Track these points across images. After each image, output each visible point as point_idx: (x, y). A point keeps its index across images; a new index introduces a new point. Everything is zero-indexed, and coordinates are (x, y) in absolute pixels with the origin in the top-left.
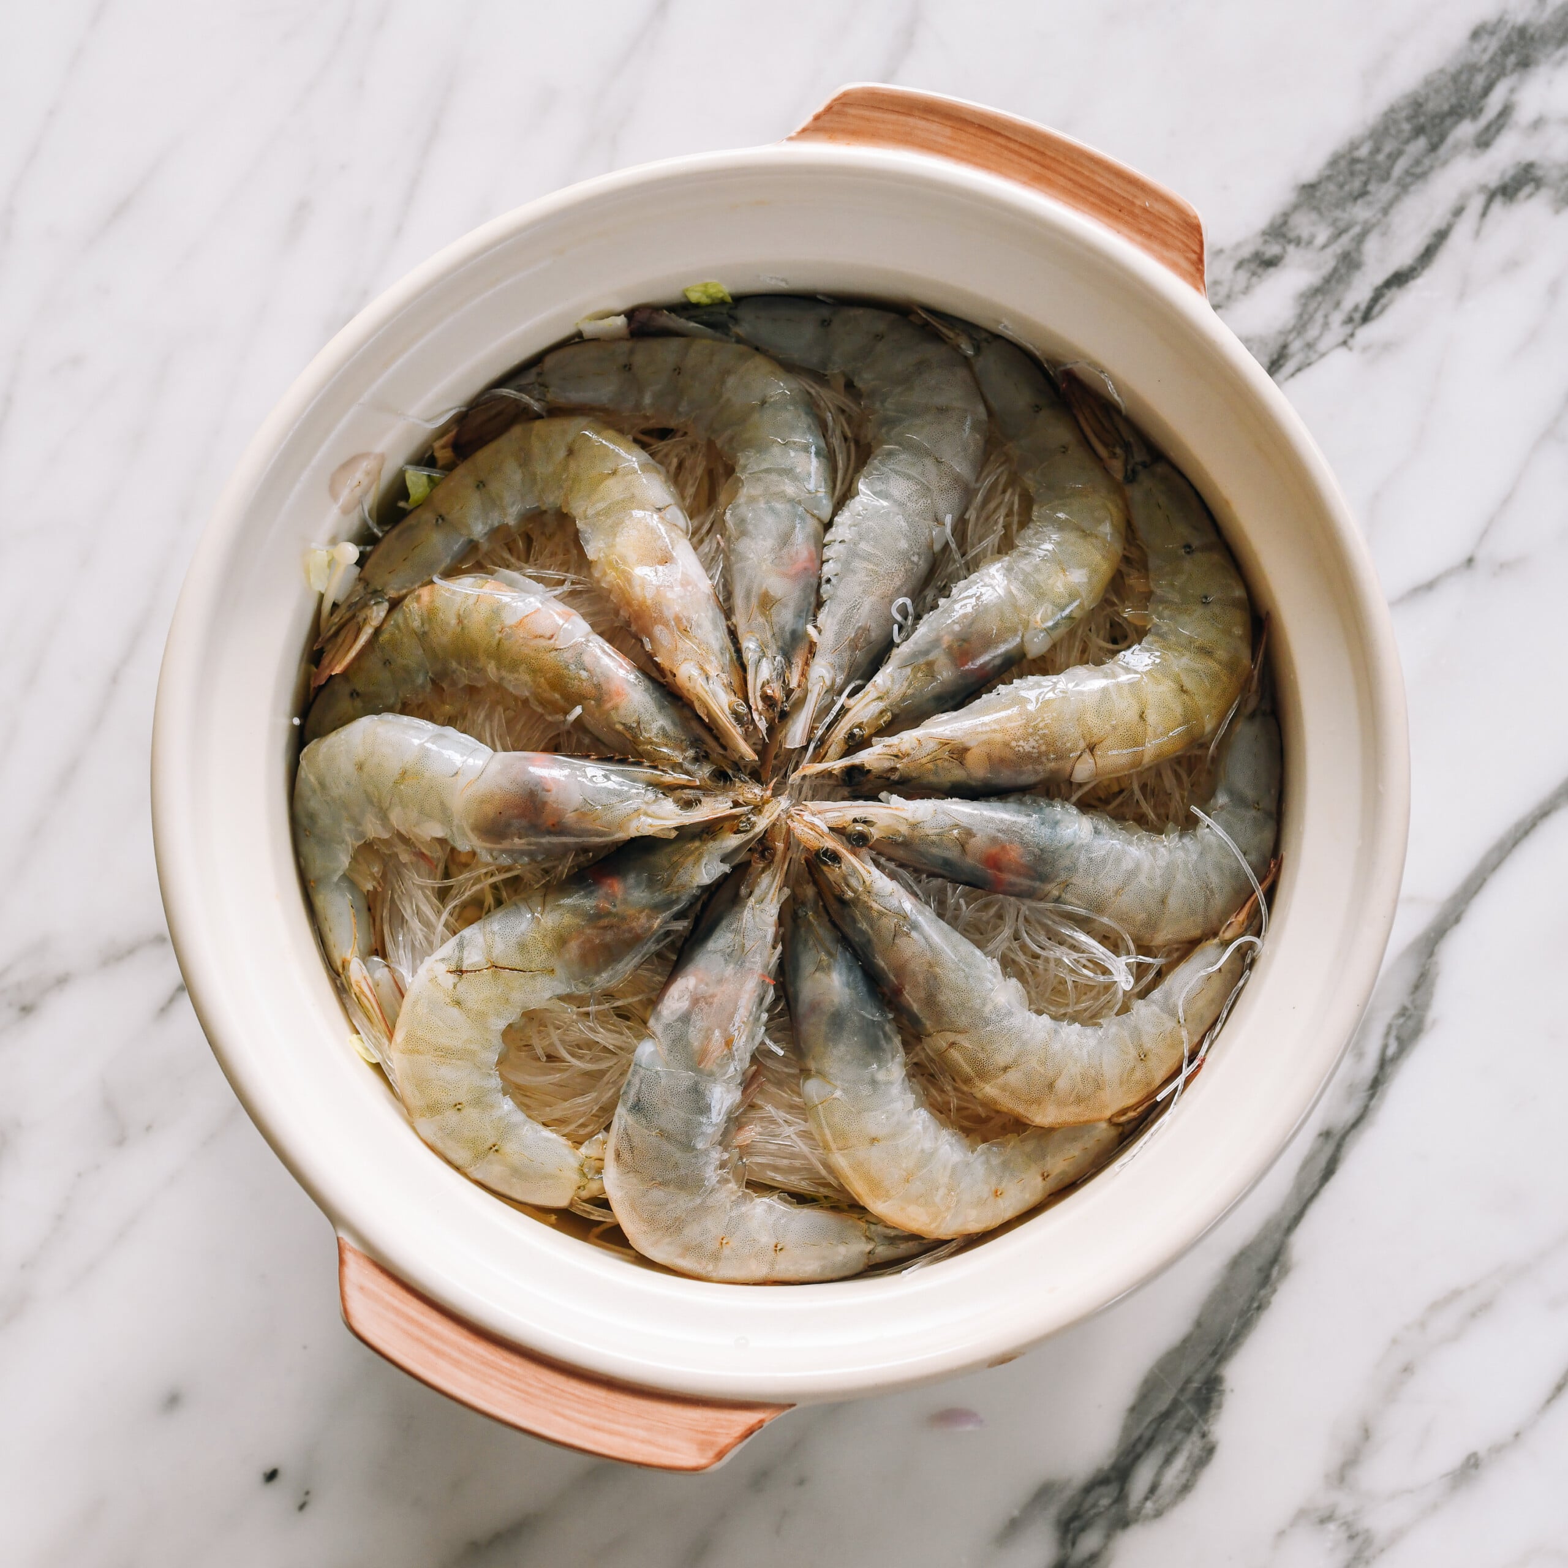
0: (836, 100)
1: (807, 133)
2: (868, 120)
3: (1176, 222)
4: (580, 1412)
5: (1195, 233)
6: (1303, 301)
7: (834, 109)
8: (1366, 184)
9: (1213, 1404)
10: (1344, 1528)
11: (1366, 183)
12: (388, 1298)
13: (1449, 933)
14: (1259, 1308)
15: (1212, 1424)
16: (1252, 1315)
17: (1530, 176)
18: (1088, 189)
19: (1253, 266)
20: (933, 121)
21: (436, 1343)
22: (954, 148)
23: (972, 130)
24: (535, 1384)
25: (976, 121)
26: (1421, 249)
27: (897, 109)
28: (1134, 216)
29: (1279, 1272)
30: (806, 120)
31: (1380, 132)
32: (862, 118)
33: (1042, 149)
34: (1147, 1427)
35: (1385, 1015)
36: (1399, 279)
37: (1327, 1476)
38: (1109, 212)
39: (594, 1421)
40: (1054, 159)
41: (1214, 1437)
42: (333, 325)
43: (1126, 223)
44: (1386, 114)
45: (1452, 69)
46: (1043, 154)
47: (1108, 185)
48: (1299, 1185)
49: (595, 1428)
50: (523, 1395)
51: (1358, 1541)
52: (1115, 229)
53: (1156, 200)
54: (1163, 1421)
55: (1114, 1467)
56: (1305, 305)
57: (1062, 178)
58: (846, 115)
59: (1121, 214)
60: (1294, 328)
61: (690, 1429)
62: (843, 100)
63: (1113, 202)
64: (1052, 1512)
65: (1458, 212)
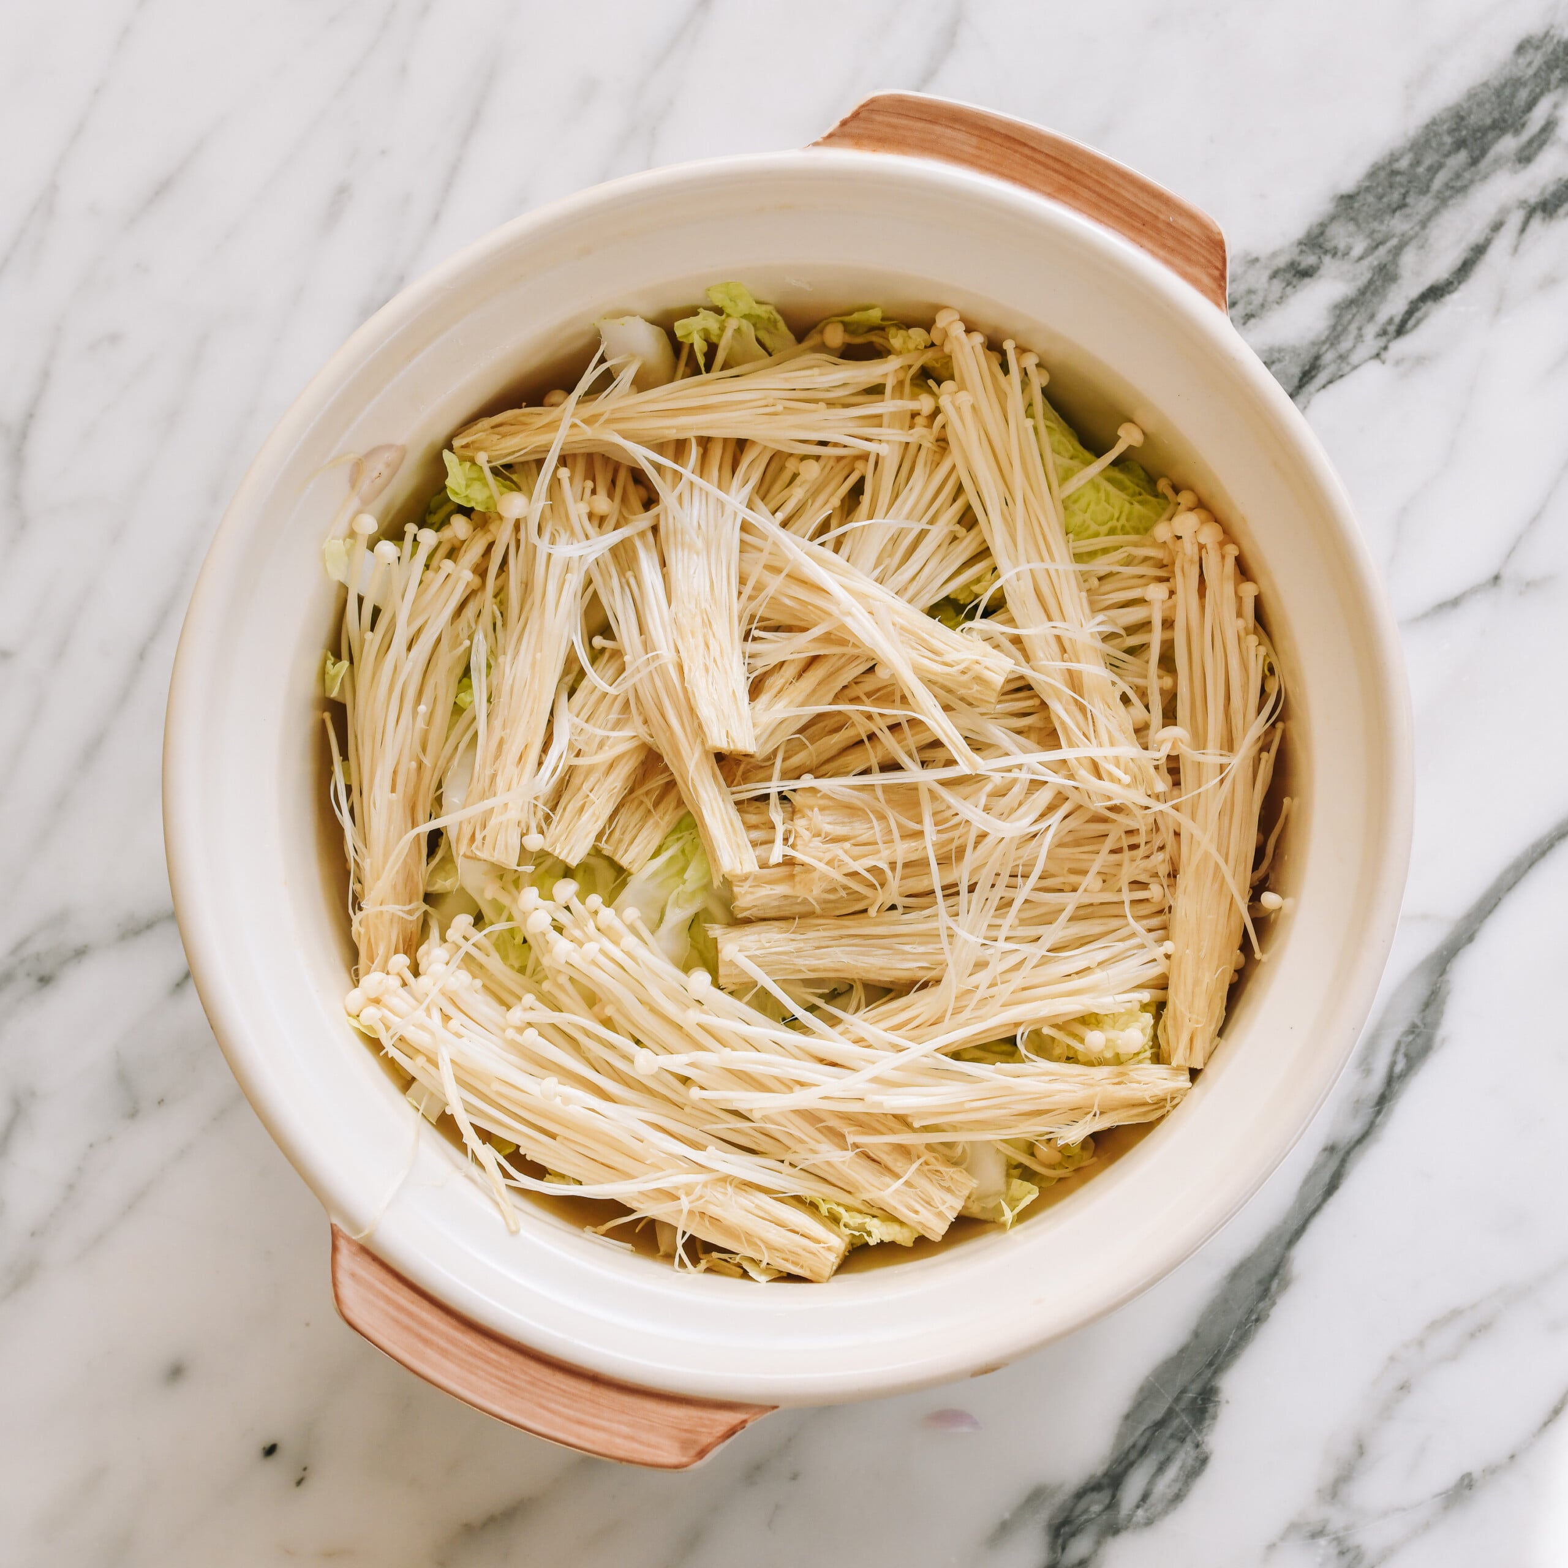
0: (863, 106)
1: (830, 139)
2: (894, 127)
3: (1198, 238)
4: (565, 1406)
5: (1219, 249)
6: (1338, 312)
7: (863, 115)
8: (1405, 196)
9: (1207, 1415)
10: (1335, 1543)
12: (379, 1285)
13: (1462, 951)
14: (1257, 1320)
15: (1206, 1435)
16: (1250, 1327)
18: (1114, 203)
19: (1288, 276)
20: (959, 130)
21: (424, 1332)
22: (978, 157)
23: (998, 140)
24: (521, 1376)
25: (1003, 131)
26: (1458, 263)
27: (924, 117)
28: (1159, 231)
29: (1279, 1284)
30: (833, 125)
31: (1420, 146)
32: (890, 125)
33: (1066, 160)
34: (1142, 1434)
35: (1396, 1031)
36: (1435, 293)
37: (1319, 1491)
38: (1132, 225)
39: (579, 1416)
40: (1079, 171)
41: (1206, 1448)
42: (368, 309)
43: (1150, 237)
44: (1427, 126)
45: (1496, 84)
46: (1068, 165)
47: (1133, 199)
48: (1302, 1196)
49: (580, 1423)
50: (509, 1387)
51: (1349, 1557)
52: (1138, 243)
53: (1180, 214)
54: (1156, 1431)
55: (1106, 1474)
56: (1339, 317)
57: (1086, 191)
58: (872, 121)
59: (1144, 228)
60: (1328, 338)
61: (672, 1427)
62: (871, 107)
63: (1137, 216)
64: (1043, 1516)
65: (1497, 227)
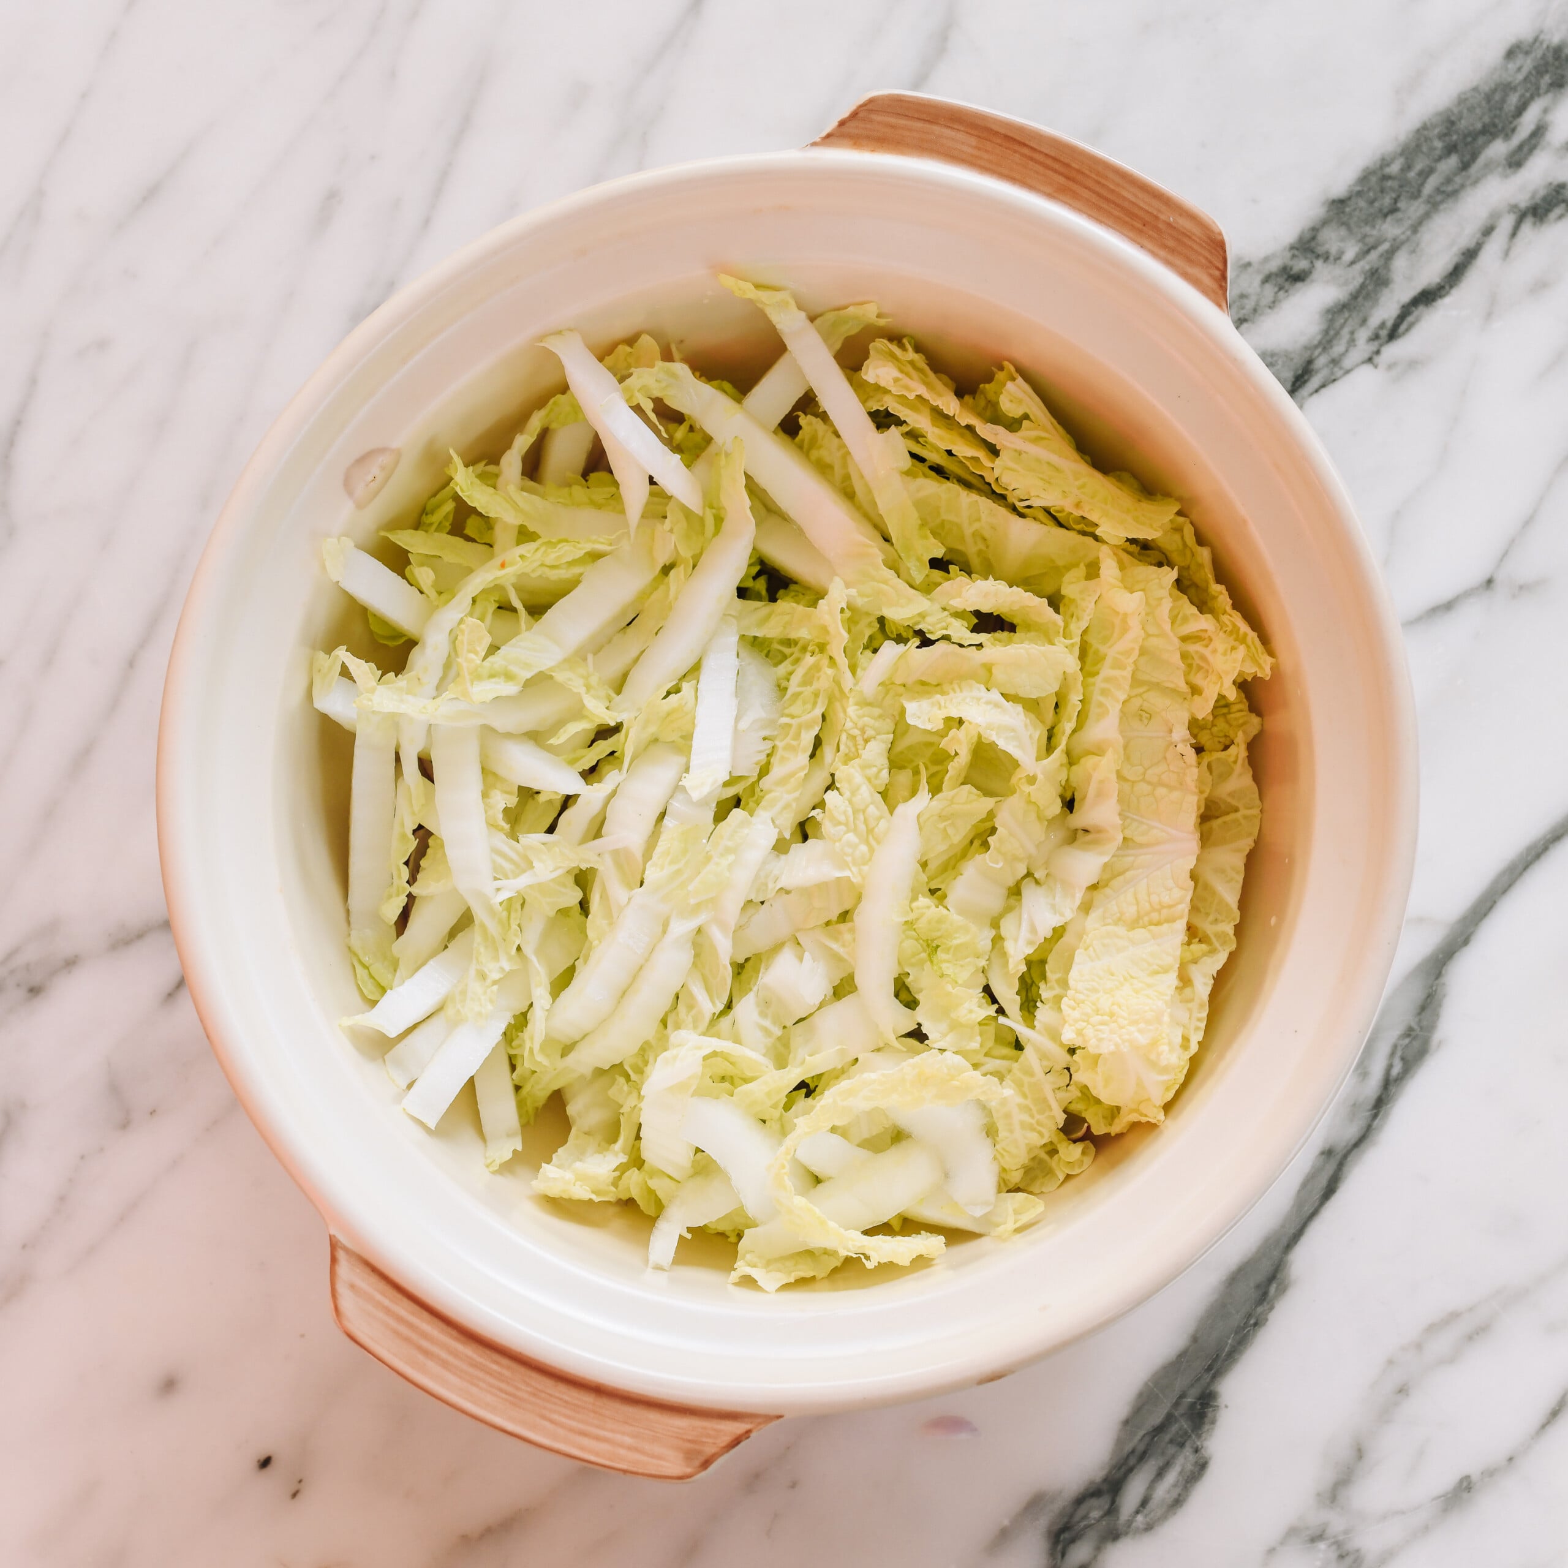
0: (861, 106)
1: (829, 139)
2: (892, 127)
3: (1199, 238)
5: (1218, 249)
6: (1330, 317)
7: (861, 115)
9: (1206, 1420)
10: (1334, 1547)
11: (1396, 201)
12: (379, 1297)
13: (1457, 954)
14: (1256, 1324)
15: (1205, 1440)
16: (1248, 1331)
17: (1561, 197)
18: (1114, 203)
19: (1280, 280)
21: (425, 1344)
22: (977, 157)
23: (997, 140)
24: (523, 1387)
25: (1002, 131)
26: (1450, 267)
27: (923, 116)
28: (1159, 231)
29: (1277, 1289)
30: (831, 125)
31: (1410, 151)
32: (888, 125)
33: (1066, 160)
34: (1141, 1440)
35: (1392, 1035)
36: (1427, 297)
37: (1318, 1495)
38: (1132, 226)
39: (581, 1426)
40: (1079, 171)
41: (1205, 1453)
42: (358, 315)
43: (1150, 238)
44: (1418, 131)
45: (1486, 88)
46: (1067, 165)
47: (1133, 199)
48: (1299, 1200)
49: (583, 1434)
50: (510, 1398)
51: (1349, 1560)
52: (1138, 244)
53: (1181, 215)
54: (1155, 1436)
55: (1105, 1480)
56: (1331, 321)
57: (1086, 191)
58: (868, 120)
59: (1144, 229)
60: (1320, 343)
61: (676, 1437)
62: (870, 107)
63: (1137, 217)
64: (1043, 1523)
65: (1488, 231)
